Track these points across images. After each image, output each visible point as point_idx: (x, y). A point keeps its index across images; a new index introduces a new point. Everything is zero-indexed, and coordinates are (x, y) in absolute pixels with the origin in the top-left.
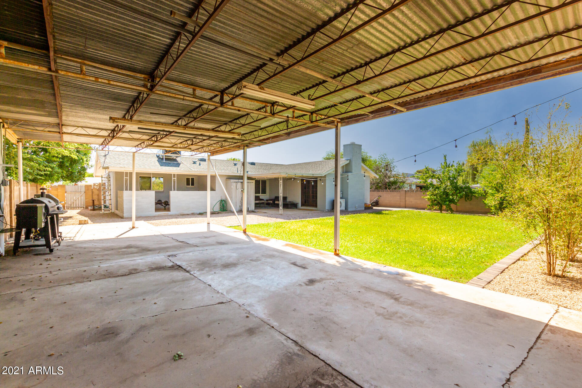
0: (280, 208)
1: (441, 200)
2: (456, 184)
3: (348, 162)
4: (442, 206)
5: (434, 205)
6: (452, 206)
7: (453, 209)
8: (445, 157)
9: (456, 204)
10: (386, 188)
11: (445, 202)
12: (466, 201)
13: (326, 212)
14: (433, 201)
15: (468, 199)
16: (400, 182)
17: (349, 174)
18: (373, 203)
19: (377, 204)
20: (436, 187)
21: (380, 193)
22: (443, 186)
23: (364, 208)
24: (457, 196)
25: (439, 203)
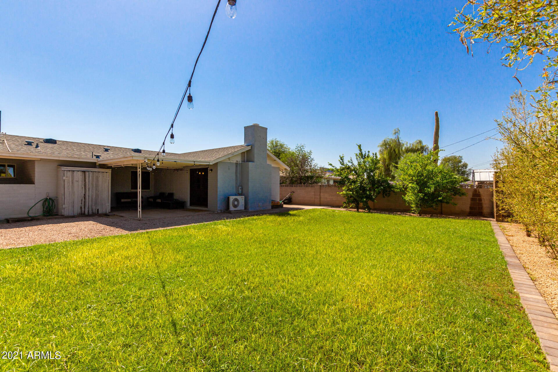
0: (139, 210)
1: (358, 196)
2: (373, 178)
3: (249, 148)
4: (358, 204)
5: (350, 202)
6: (370, 203)
7: (371, 207)
8: (360, 146)
9: (373, 200)
10: (301, 183)
11: (362, 198)
12: (384, 197)
13: (218, 213)
14: (348, 197)
15: (386, 195)
16: (317, 177)
17: (250, 163)
18: (285, 200)
19: (289, 201)
20: (352, 181)
21: (293, 189)
22: (360, 179)
23: (270, 207)
24: (374, 191)
25: (355, 199)
